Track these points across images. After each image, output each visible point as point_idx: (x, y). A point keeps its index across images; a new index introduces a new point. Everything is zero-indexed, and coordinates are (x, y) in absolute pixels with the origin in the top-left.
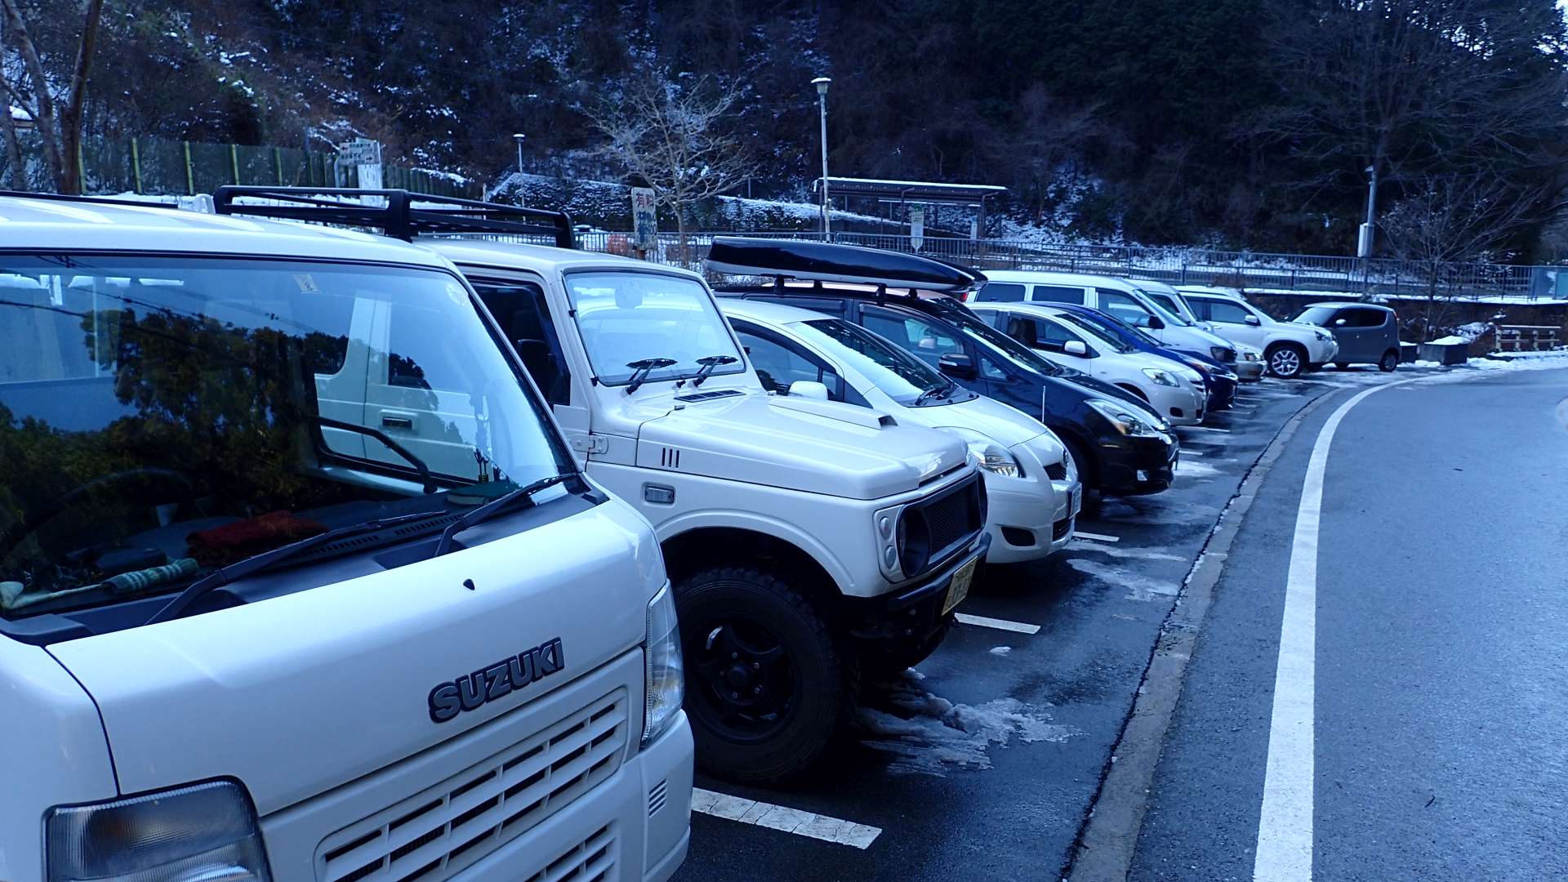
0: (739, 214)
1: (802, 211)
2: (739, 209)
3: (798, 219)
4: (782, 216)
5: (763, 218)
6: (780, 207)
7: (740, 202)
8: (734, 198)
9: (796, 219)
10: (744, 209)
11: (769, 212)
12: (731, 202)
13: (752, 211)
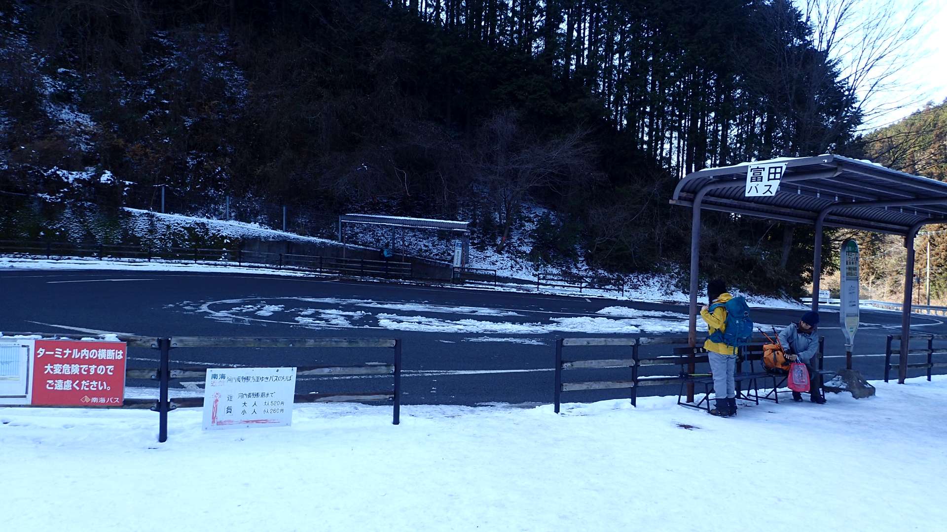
0: (152, 230)
1: (231, 229)
2: (152, 224)
3: (226, 237)
4: (207, 234)
5: (183, 236)
6: (203, 224)
7: (153, 216)
8: (145, 211)
9: (223, 238)
10: (159, 225)
11: (190, 229)
12: (141, 215)
13: (168, 227)
